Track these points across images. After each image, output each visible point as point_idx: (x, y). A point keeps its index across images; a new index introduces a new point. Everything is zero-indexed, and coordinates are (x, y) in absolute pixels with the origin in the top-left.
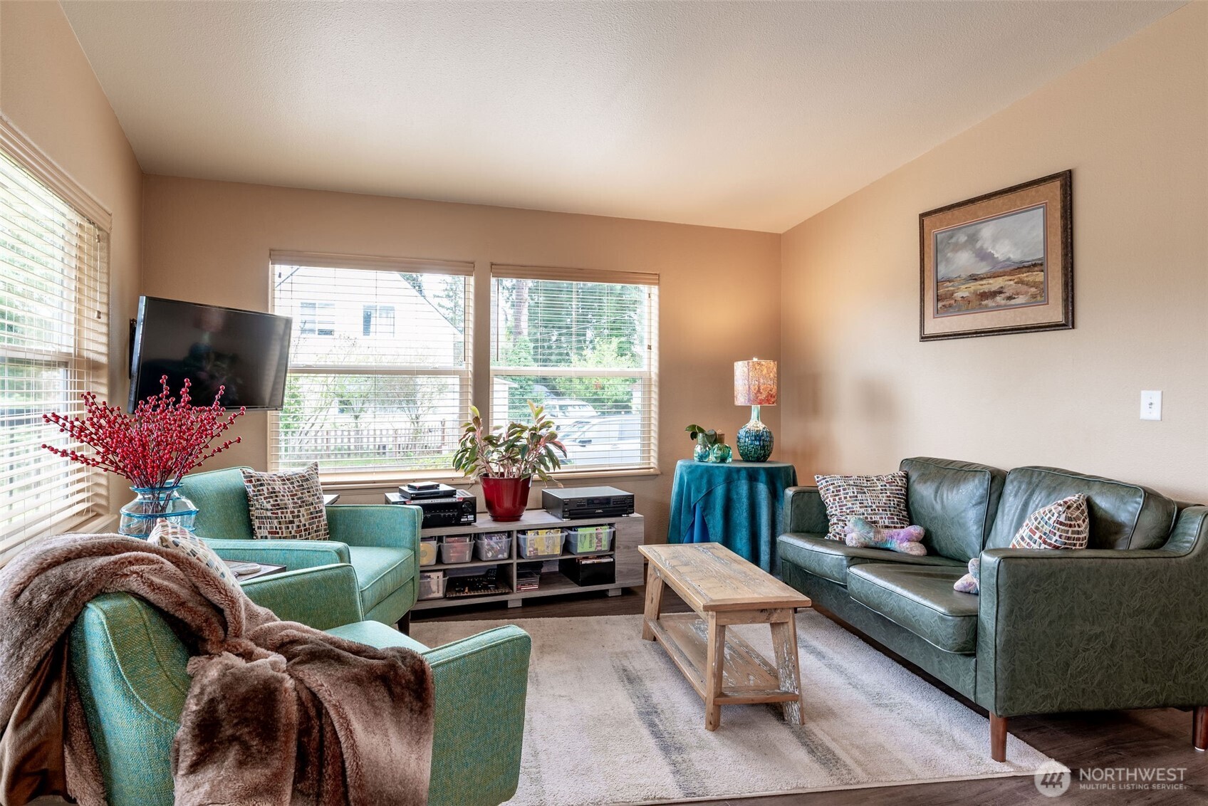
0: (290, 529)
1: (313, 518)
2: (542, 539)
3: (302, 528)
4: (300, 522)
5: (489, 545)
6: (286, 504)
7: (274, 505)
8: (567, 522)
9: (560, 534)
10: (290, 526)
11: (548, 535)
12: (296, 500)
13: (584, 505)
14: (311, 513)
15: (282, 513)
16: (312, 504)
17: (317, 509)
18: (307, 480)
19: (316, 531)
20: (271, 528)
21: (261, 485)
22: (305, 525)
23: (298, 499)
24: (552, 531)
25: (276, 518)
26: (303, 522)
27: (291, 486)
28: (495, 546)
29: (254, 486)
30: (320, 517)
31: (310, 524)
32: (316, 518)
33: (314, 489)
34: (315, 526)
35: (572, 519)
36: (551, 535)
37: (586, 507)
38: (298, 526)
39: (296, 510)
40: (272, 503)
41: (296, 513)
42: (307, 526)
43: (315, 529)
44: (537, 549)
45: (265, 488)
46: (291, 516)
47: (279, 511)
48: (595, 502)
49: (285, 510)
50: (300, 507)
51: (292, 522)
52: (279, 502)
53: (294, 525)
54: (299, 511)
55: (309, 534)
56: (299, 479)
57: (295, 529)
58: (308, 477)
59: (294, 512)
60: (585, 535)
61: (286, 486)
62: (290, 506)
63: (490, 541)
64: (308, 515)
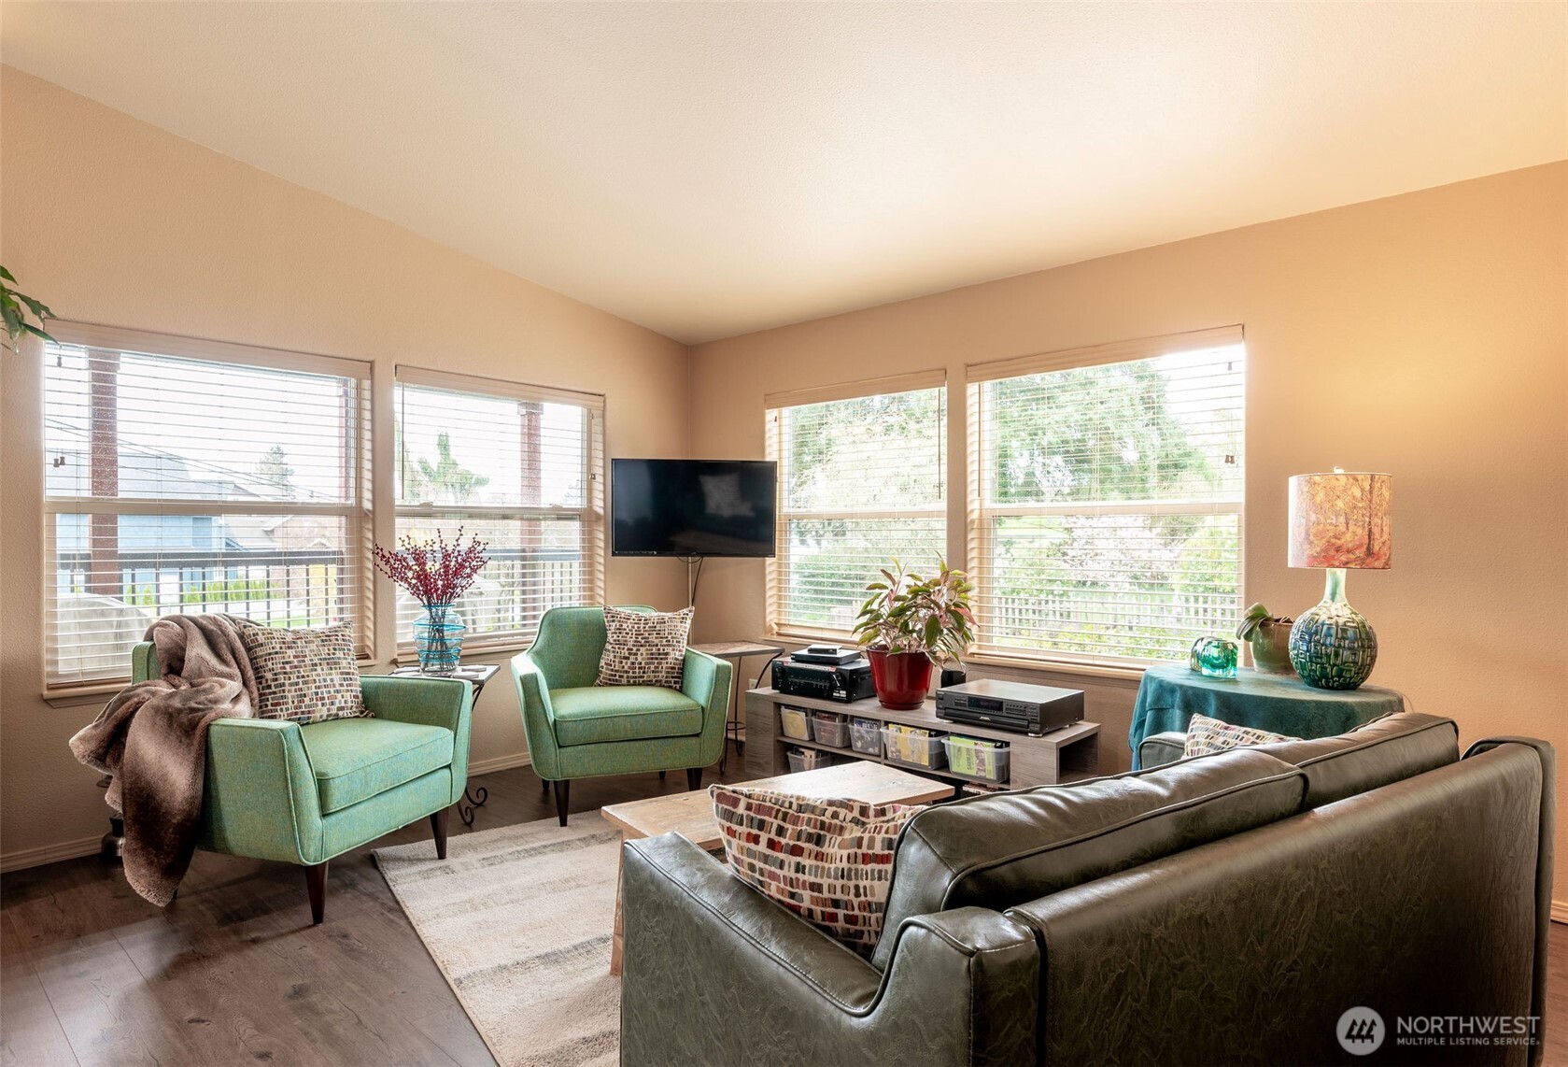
0: (624, 664)
1: (652, 659)
2: (906, 739)
3: (637, 666)
4: (636, 659)
5: (858, 731)
6: (627, 641)
7: (615, 640)
8: (945, 724)
9: (926, 738)
10: (624, 661)
11: (912, 736)
12: (640, 639)
13: (964, 705)
14: (652, 654)
15: (619, 648)
16: (657, 645)
17: (661, 651)
18: (665, 622)
19: (654, 671)
20: (608, 659)
21: (613, 621)
22: (641, 663)
23: (642, 638)
24: (918, 731)
25: (613, 652)
26: (639, 660)
27: (642, 625)
28: (865, 735)
29: (608, 621)
30: (661, 659)
31: (646, 663)
32: (657, 659)
33: (667, 632)
34: (653, 666)
35: (955, 722)
36: (917, 737)
37: (967, 709)
38: (633, 663)
39: (635, 649)
40: (616, 637)
41: (634, 651)
42: (643, 665)
43: (652, 668)
44: (900, 752)
45: (614, 624)
46: (627, 652)
47: (617, 647)
48: (982, 703)
49: (622, 646)
50: (642, 646)
51: (627, 658)
52: (620, 638)
53: (629, 662)
54: (639, 650)
55: (644, 672)
56: (654, 621)
57: (629, 664)
58: (665, 619)
59: (632, 649)
60: (959, 749)
61: (636, 626)
62: (630, 644)
63: (860, 728)
64: (647, 654)
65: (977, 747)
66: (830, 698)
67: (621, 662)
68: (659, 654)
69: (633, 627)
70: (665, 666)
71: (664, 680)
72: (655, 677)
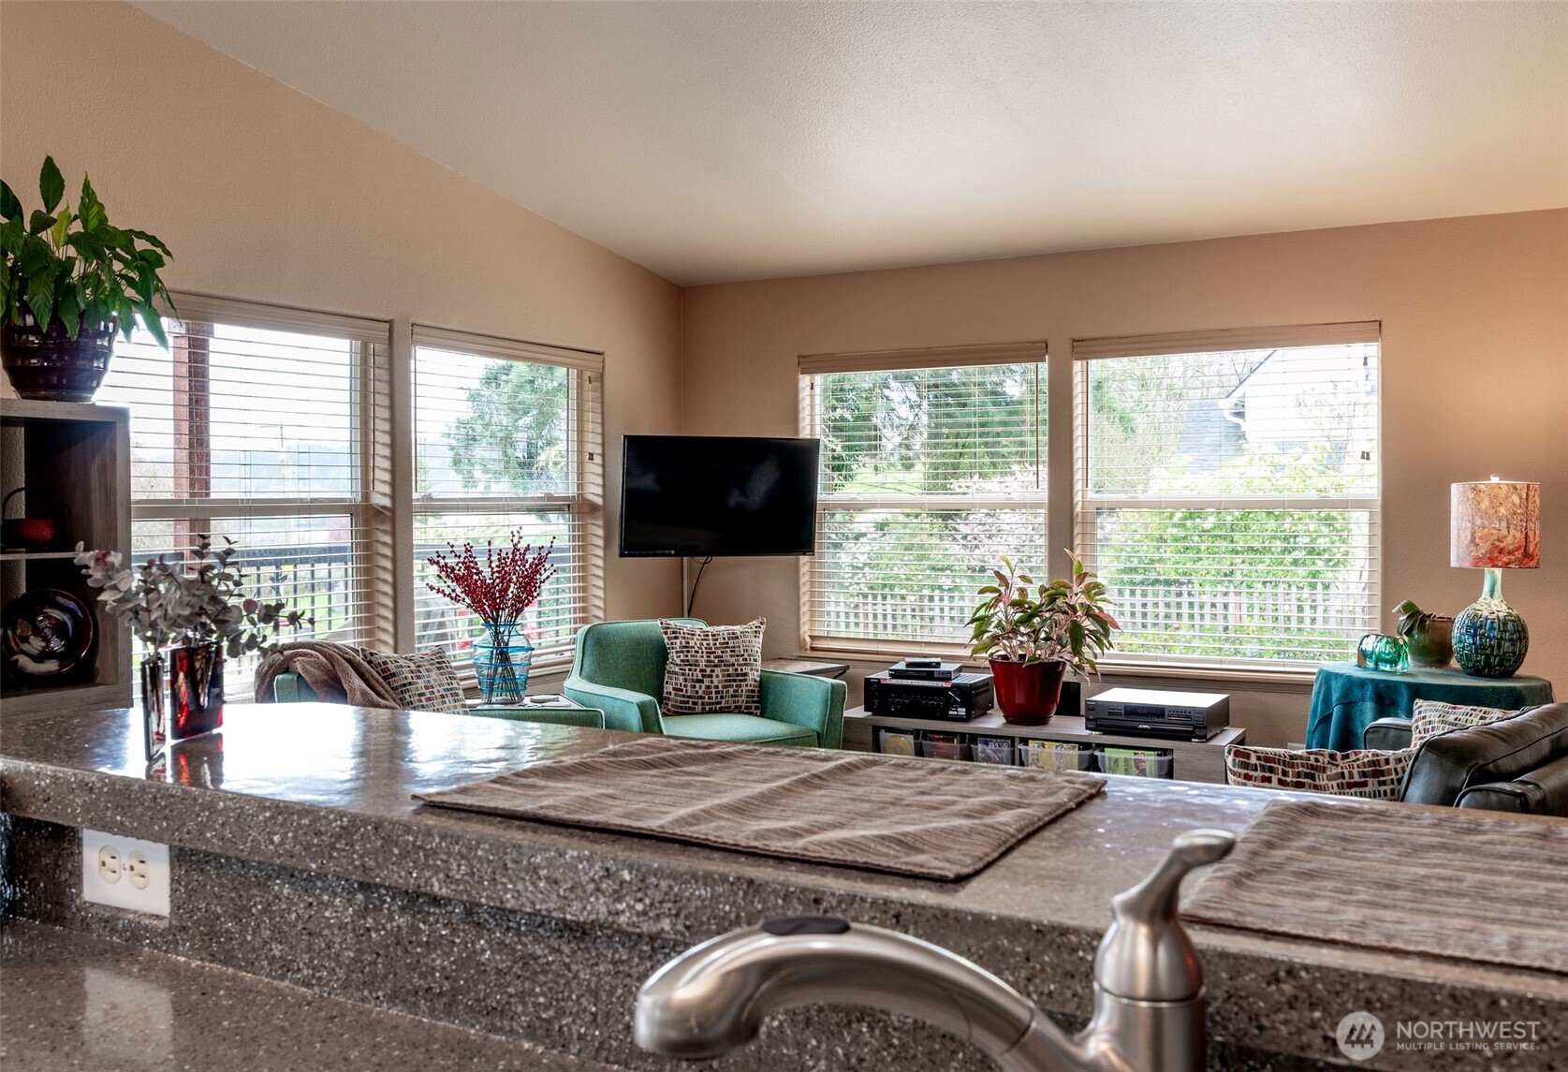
0: (697, 688)
1: (730, 681)
2: (1050, 755)
3: (714, 690)
4: (712, 682)
5: (983, 752)
6: (697, 661)
7: (683, 661)
8: (1097, 737)
9: (1076, 752)
10: (698, 685)
11: (1059, 750)
12: (712, 658)
13: (1119, 714)
14: (729, 675)
15: (690, 670)
16: (733, 665)
17: (739, 672)
18: (737, 638)
19: (732, 696)
20: (676, 684)
21: (676, 638)
22: (717, 687)
23: (715, 657)
24: (1064, 746)
25: (683, 674)
26: (716, 682)
27: (712, 642)
28: (993, 755)
29: (669, 638)
30: (741, 681)
31: (724, 687)
32: (735, 681)
33: (742, 649)
34: (731, 690)
35: (1106, 733)
36: (1063, 751)
37: (1122, 718)
38: (708, 687)
39: (708, 670)
40: (682, 658)
41: (708, 673)
42: (720, 688)
43: (731, 693)
45: (678, 641)
46: (700, 674)
47: (687, 668)
48: (1137, 712)
49: (692, 668)
50: (716, 666)
52: (689, 658)
53: (703, 685)
54: (713, 671)
55: (722, 697)
56: (726, 636)
57: (703, 689)
58: (739, 634)
59: (705, 671)
60: (1116, 761)
61: (705, 643)
62: (702, 664)
63: (985, 747)
64: (723, 676)
65: (1137, 757)
66: (946, 718)
67: (695, 687)
68: (738, 675)
69: (702, 644)
70: (744, 688)
71: (744, 705)
72: (734, 702)
